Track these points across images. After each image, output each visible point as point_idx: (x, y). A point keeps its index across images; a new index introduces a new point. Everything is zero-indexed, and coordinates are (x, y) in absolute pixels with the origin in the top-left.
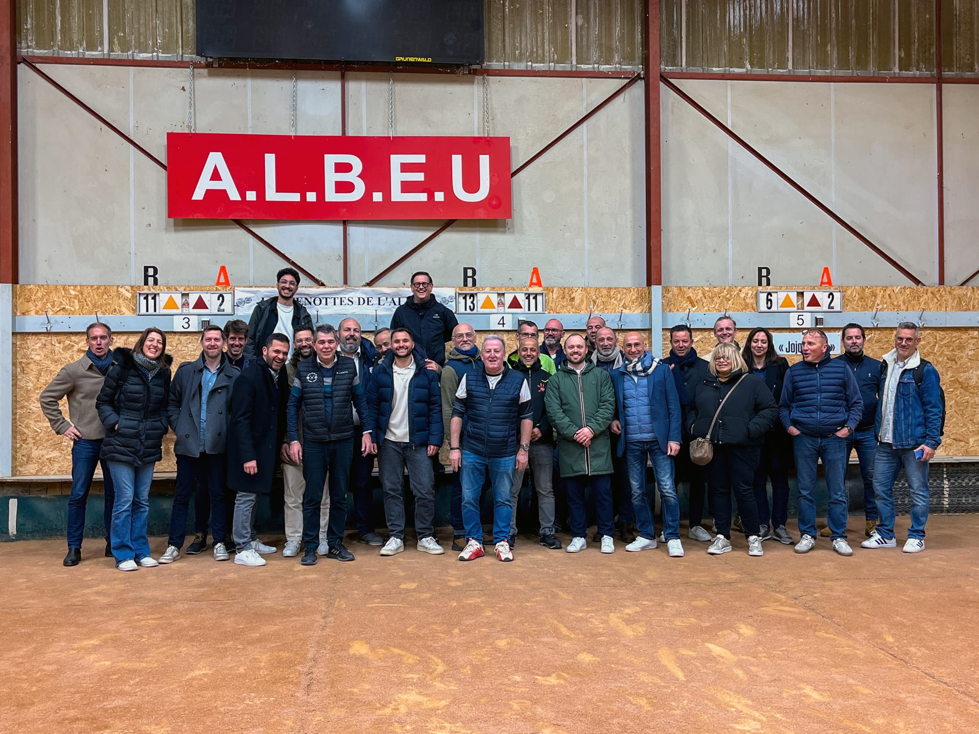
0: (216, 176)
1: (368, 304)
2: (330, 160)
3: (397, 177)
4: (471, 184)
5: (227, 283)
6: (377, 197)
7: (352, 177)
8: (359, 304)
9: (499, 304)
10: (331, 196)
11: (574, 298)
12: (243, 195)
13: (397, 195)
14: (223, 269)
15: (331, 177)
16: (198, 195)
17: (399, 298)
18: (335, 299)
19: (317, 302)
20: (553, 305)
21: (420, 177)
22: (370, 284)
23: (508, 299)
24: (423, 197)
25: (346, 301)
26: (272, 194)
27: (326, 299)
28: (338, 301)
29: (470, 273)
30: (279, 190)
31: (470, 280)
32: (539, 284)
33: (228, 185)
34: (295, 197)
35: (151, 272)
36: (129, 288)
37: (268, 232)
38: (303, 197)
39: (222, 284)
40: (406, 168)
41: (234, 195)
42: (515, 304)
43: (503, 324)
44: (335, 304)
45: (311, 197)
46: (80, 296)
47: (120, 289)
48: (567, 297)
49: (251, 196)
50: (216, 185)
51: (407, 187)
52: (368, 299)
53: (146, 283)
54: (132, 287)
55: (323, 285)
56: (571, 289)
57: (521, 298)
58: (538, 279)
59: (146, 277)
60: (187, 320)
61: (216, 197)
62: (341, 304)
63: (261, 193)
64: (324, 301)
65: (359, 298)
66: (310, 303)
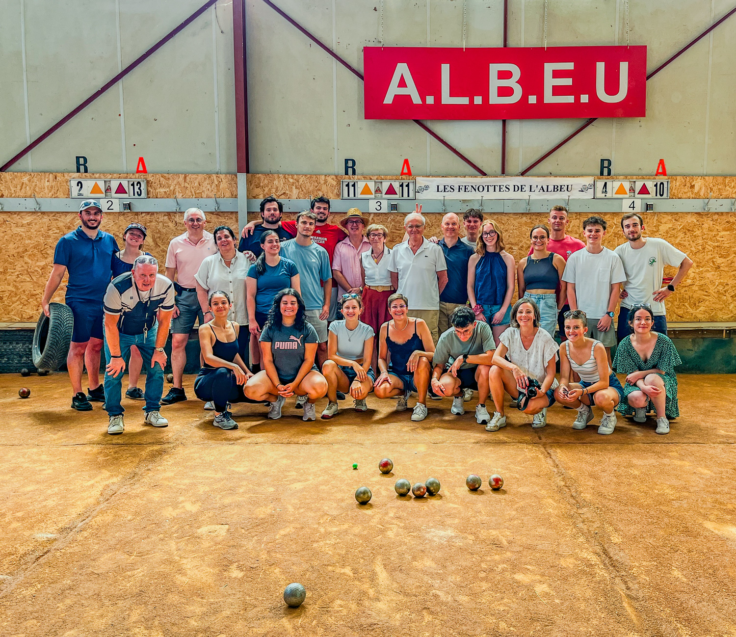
0: (402, 84)
1: (522, 191)
2: (495, 68)
3: (549, 82)
4: (612, 87)
5: (409, 173)
6: (533, 99)
7: (512, 83)
8: (514, 191)
9: (630, 190)
10: (495, 99)
11: (694, 185)
12: (423, 99)
13: (549, 98)
14: (406, 162)
15: (495, 83)
16: (388, 100)
17: (548, 186)
18: (495, 186)
19: (481, 189)
20: (676, 192)
21: (568, 82)
22: (523, 174)
23: (638, 186)
24: (570, 99)
25: (504, 188)
26: (447, 99)
27: (488, 186)
28: (497, 188)
29: (606, 164)
30: (452, 94)
31: (606, 170)
32: (664, 173)
33: (412, 91)
34: (465, 101)
35: (350, 164)
36: (334, 177)
37: (445, 129)
38: (471, 100)
39: (405, 174)
40: (557, 74)
41: (416, 100)
42: (644, 190)
43: (633, 207)
44: (495, 191)
45: (478, 100)
46: (297, 184)
47: (327, 178)
48: (688, 185)
49: (430, 100)
50: (402, 91)
51: (558, 91)
52: (522, 186)
53: (347, 173)
54: (336, 176)
55: (484, 174)
56: (692, 178)
57: (650, 186)
58: (664, 168)
59: (347, 168)
60: (379, 204)
61: (402, 101)
62: (500, 191)
63: (438, 98)
64: (486, 188)
65: (514, 186)
66: (475, 190)
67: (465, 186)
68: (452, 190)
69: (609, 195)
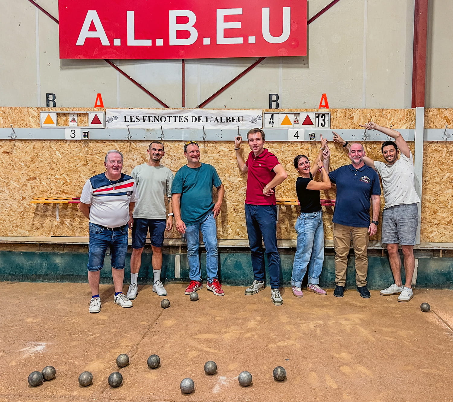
0: (92, 28)
1: (199, 121)
2: (173, 15)
3: (221, 26)
4: (276, 30)
5: (102, 105)
6: (207, 41)
7: (188, 27)
8: (192, 121)
9: (295, 121)
10: (174, 41)
11: (353, 117)
12: (111, 42)
13: (221, 40)
14: (99, 95)
15: (174, 27)
16: (80, 42)
17: (221, 117)
18: (175, 117)
19: (163, 119)
20: (337, 123)
21: (237, 25)
22: (201, 106)
23: (302, 118)
24: (239, 40)
25: (183, 119)
26: (132, 41)
27: (169, 117)
28: (178, 119)
29: (274, 98)
30: (137, 37)
31: (274, 104)
32: (327, 106)
33: (101, 34)
34: (148, 43)
35: (51, 98)
36: (36, 109)
37: (129, 68)
38: (154, 42)
39: (99, 106)
40: (228, 19)
41: (105, 42)
42: (308, 121)
43: (298, 137)
44: (175, 121)
45: (160, 42)
46: (4, 115)
47: (29, 110)
48: (348, 116)
49: (117, 42)
50: (93, 35)
51: (228, 33)
52: (199, 117)
53: (48, 105)
54: (38, 108)
55: (167, 107)
56: (351, 110)
57: (313, 117)
58: (326, 102)
59: (48, 101)
60: (73, 132)
61: (93, 43)
62: (180, 121)
63: (124, 40)
64: (168, 119)
65: (193, 117)
66: (158, 120)
67: (149, 117)
68: (138, 120)
69: (275, 126)
